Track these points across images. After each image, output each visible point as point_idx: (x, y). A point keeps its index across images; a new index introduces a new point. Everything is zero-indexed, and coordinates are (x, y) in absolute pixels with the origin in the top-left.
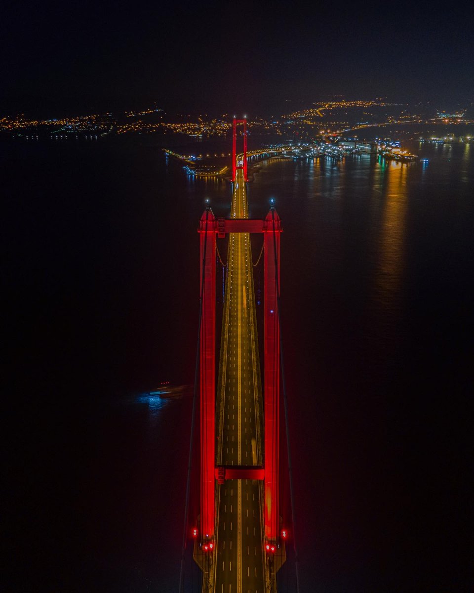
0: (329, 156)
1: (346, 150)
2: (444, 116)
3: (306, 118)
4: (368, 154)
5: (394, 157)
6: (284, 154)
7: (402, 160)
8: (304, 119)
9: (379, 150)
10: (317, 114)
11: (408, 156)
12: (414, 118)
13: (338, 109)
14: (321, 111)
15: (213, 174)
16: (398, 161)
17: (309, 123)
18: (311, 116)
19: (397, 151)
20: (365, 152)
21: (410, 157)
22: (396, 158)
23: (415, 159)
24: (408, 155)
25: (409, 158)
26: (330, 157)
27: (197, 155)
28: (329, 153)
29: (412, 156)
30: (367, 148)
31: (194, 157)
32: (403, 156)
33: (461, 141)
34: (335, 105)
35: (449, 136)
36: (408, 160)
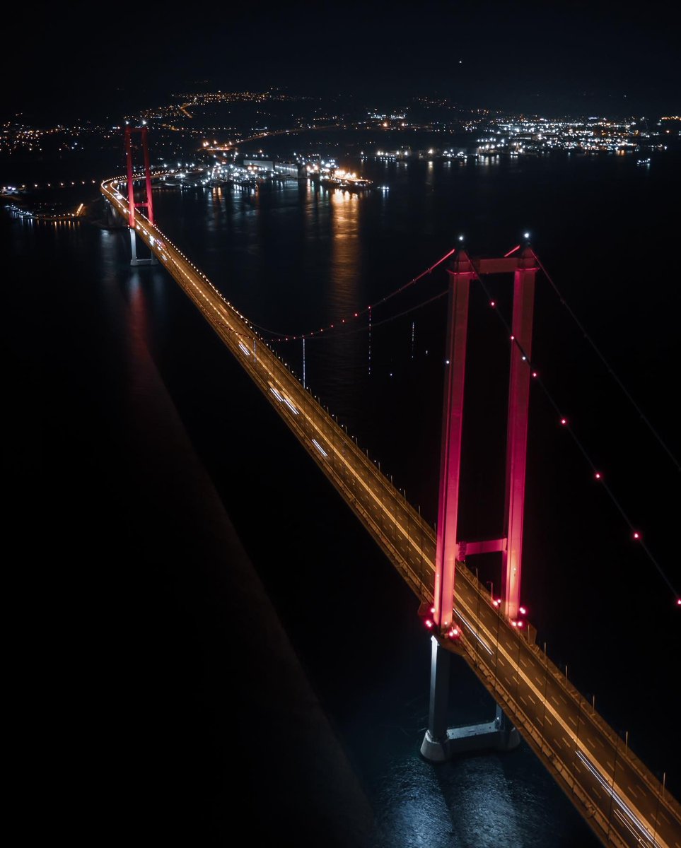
0: (237, 183)
1: (261, 174)
2: (379, 117)
3: (166, 120)
4: (295, 179)
5: (339, 184)
6: (165, 182)
7: (351, 188)
8: (162, 121)
9: (311, 174)
10: (183, 113)
11: (359, 182)
12: (335, 121)
13: (214, 105)
14: (187, 109)
15: (67, 215)
16: (344, 189)
17: (173, 129)
18: (173, 118)
19: (341, 175)
20: (290, 177)
21: (361, 182)
22: (341, 185)
23: (369, 187)
24: (360, 180)
25: (361, 185)
26: (239, 184)
27: (18, 186)
28: (237, 178)
29: (365, 182)
30: (293, 170)
31: (14, 189)
32: (352, 183)
33: (421, 157)
34: (209, 98)
35: (403, 150)
36: (360, 187)
